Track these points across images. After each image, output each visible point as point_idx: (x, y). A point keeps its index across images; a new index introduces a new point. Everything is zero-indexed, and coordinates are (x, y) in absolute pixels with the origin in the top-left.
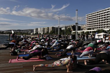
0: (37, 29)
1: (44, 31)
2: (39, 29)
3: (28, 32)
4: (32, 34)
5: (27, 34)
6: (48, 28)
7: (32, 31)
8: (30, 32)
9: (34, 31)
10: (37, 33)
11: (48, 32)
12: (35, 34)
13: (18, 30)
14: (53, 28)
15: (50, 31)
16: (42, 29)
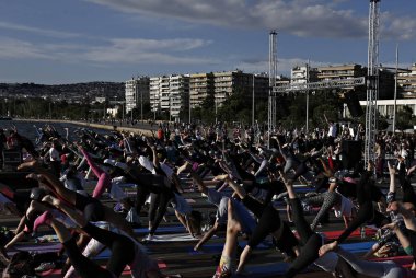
0: (143, 86)
1: (186, 98)
2: (156, 86)
3: (88, 100)
4: (114, 112)
5: (85, 111)
6: (211, 77)
7: (115, 91)
8: (101, 100)
9: (129, 93)
10: (148, 107)
11: (209, 102)
12: (136, 111)
13: (25, 85)
14: (239, 78)
15: (219, 98)
16: (174, 88)
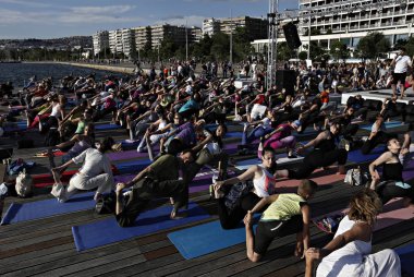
0: (105, 36)
1: (133, 44)
2: (113, 37)
3: (70, 47)
4: (87, 55)
5: (68, 55)
6: (149, 29)
7: (86, 42)
8: (78, 47)
9: (96, 42)
10: (108, 50)
11: (149, 45)
12: (101, 54)
13: (30, 40)
14: (167, 28)
15: (155, 42)
16: (125, 37)
